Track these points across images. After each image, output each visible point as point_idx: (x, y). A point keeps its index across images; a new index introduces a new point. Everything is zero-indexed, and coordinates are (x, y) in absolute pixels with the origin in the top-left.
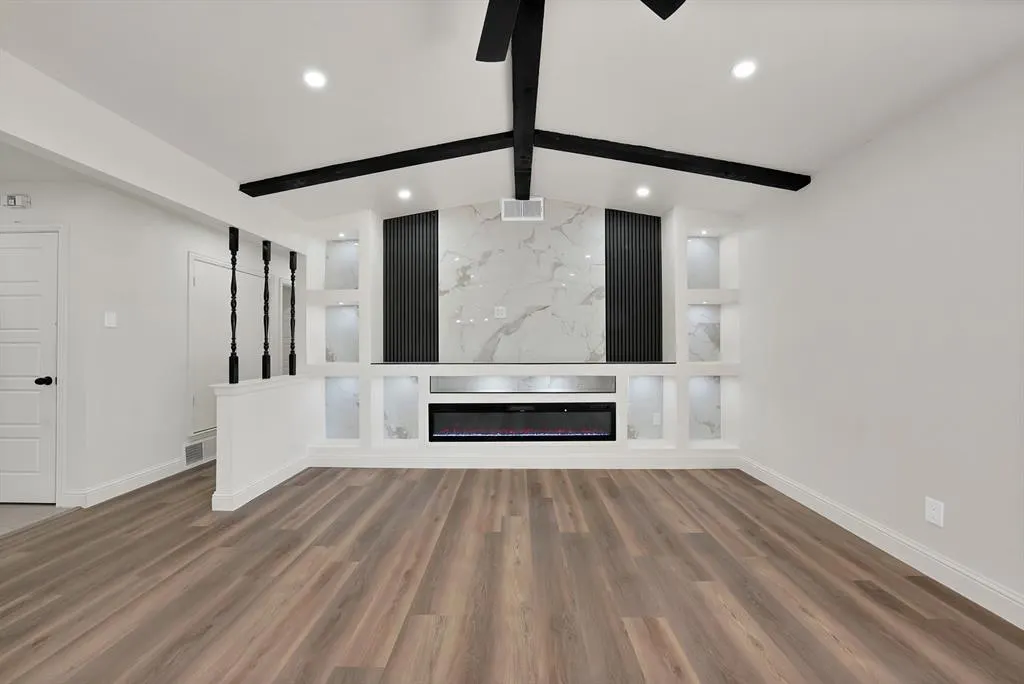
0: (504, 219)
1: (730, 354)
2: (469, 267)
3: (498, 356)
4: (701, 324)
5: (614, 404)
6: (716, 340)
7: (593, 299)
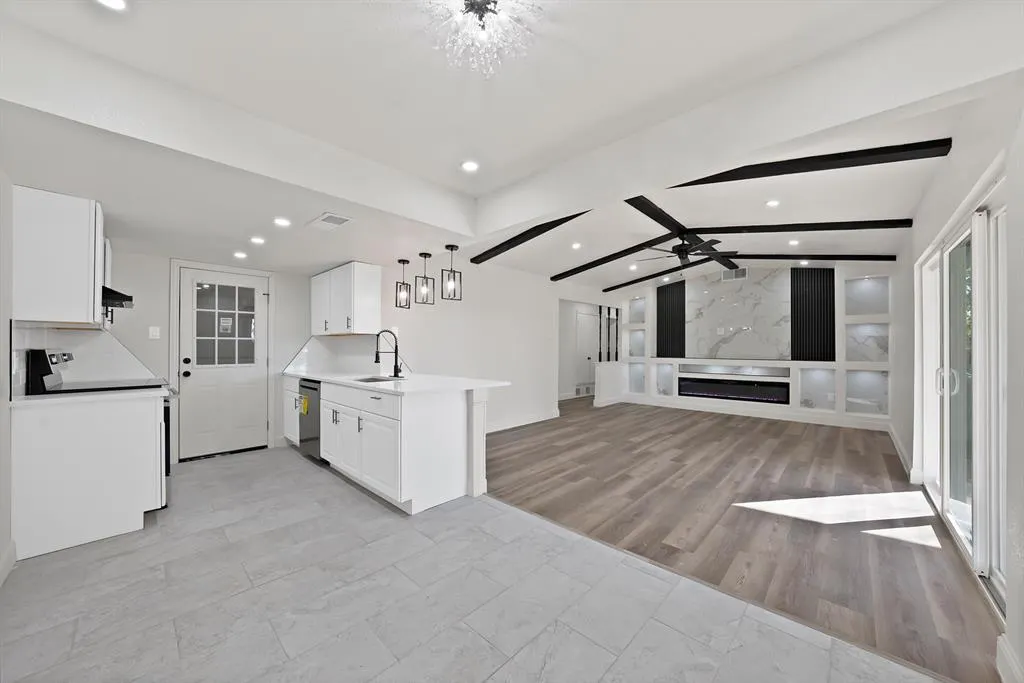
0: (723, 281)
2: (702, 308)
3: (720, 354)
5: (790, 383)
6: (884, 348)
7: (782, 323)
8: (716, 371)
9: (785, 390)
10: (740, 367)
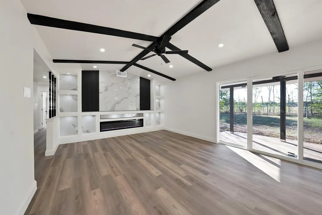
0: (117, 75)
1: (162, 108)
2: (108, 87)
3: (116, 109)
4: (157, 102)
5: (143, 119)
6: (160, 106)
7: (137, 96)
8: (114, 117)
9: (142, 121)
10: (123, 114)
